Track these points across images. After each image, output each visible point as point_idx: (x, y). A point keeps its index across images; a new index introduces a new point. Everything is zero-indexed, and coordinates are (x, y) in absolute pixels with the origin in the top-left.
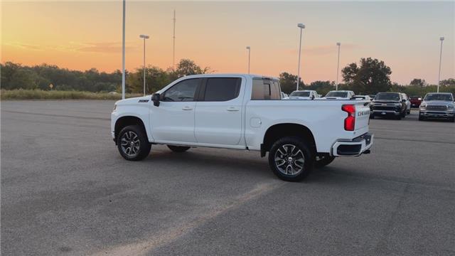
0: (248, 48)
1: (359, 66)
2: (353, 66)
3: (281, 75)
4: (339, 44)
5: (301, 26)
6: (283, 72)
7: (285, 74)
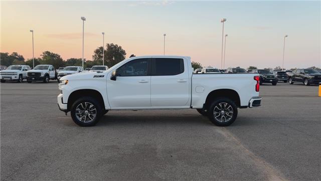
0: (32, 31)
1: (105, 48)
2: (102, 48)
3: (44, 53)
4: (103, 33)
5: (83, 19)
6: (46, 51)
7: (48, 53)
